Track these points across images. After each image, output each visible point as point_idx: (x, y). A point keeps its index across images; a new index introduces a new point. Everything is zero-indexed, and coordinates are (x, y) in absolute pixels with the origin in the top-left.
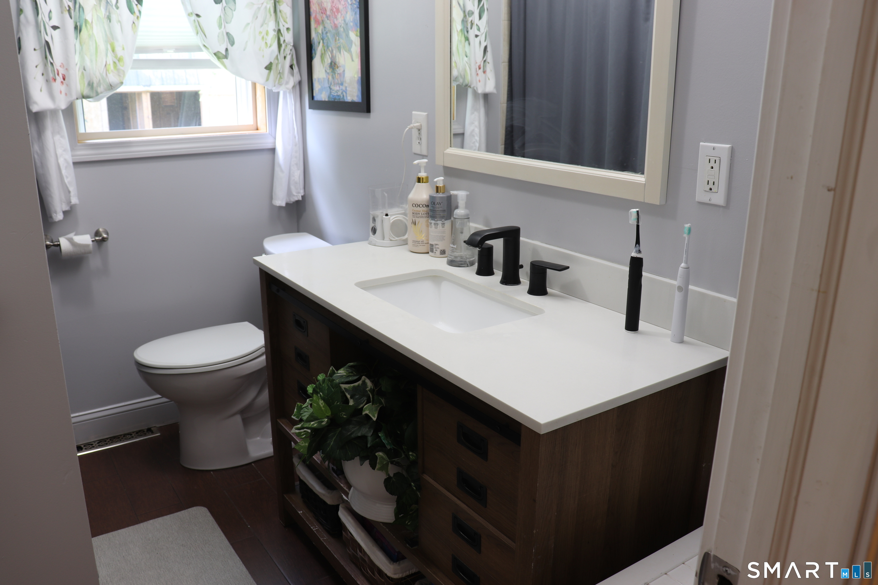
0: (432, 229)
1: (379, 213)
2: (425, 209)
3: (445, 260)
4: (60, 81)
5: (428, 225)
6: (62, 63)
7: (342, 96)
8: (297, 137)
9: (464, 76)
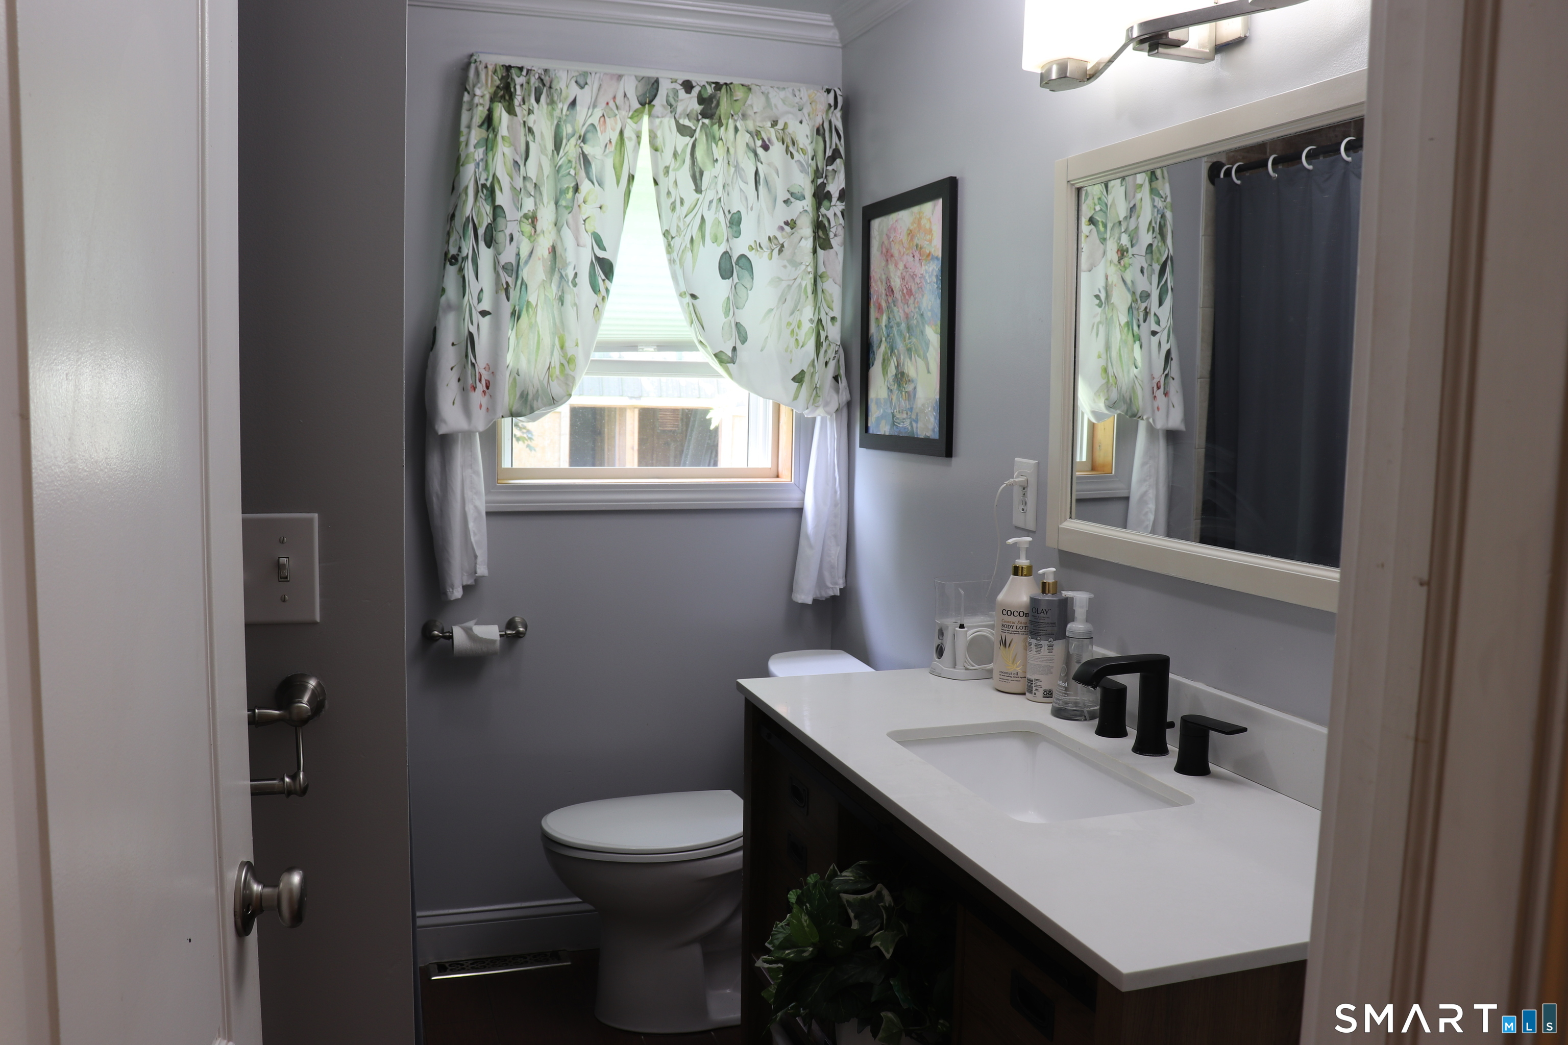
0: (1033, 653)
1: (950, 623)
2: (1023, 619)
3: (1049, 706)
4: (482, 390)
5: (1027, 647)
6: (488, 364)
7: (909, 428)
8: (839, 493)
9: (1130, 399)
